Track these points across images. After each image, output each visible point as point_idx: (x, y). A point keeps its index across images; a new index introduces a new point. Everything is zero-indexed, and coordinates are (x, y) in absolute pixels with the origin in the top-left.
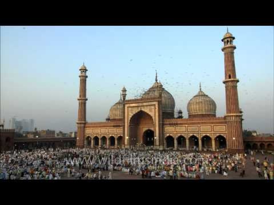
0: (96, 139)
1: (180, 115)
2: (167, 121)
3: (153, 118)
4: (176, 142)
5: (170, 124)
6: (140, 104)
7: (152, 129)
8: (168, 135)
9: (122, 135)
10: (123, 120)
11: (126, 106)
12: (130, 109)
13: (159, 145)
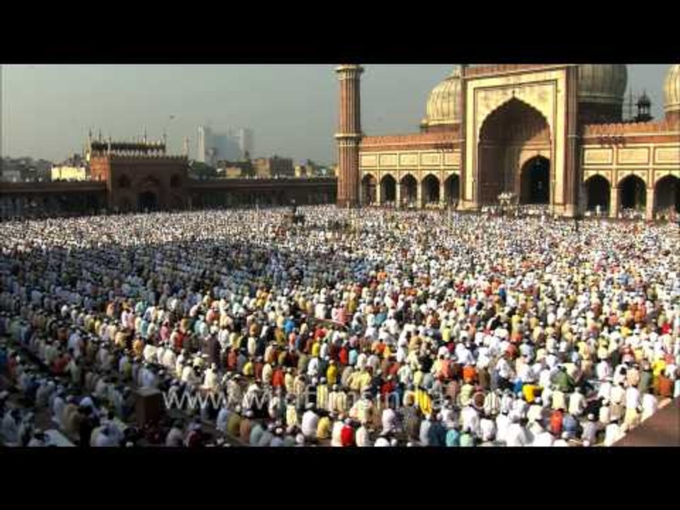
0: (388, 182)
1: (644, 111)
2: (592, 132)
3: (550, 121)
4: (614, 194)
5: (601, 141)
6: (512, 80)
7: (546, 154)
8: (592, 173)
9: (458, 172)
10: (460, 128)
11: (471, 85)
12: (481, 94)
13: (564, 204)
